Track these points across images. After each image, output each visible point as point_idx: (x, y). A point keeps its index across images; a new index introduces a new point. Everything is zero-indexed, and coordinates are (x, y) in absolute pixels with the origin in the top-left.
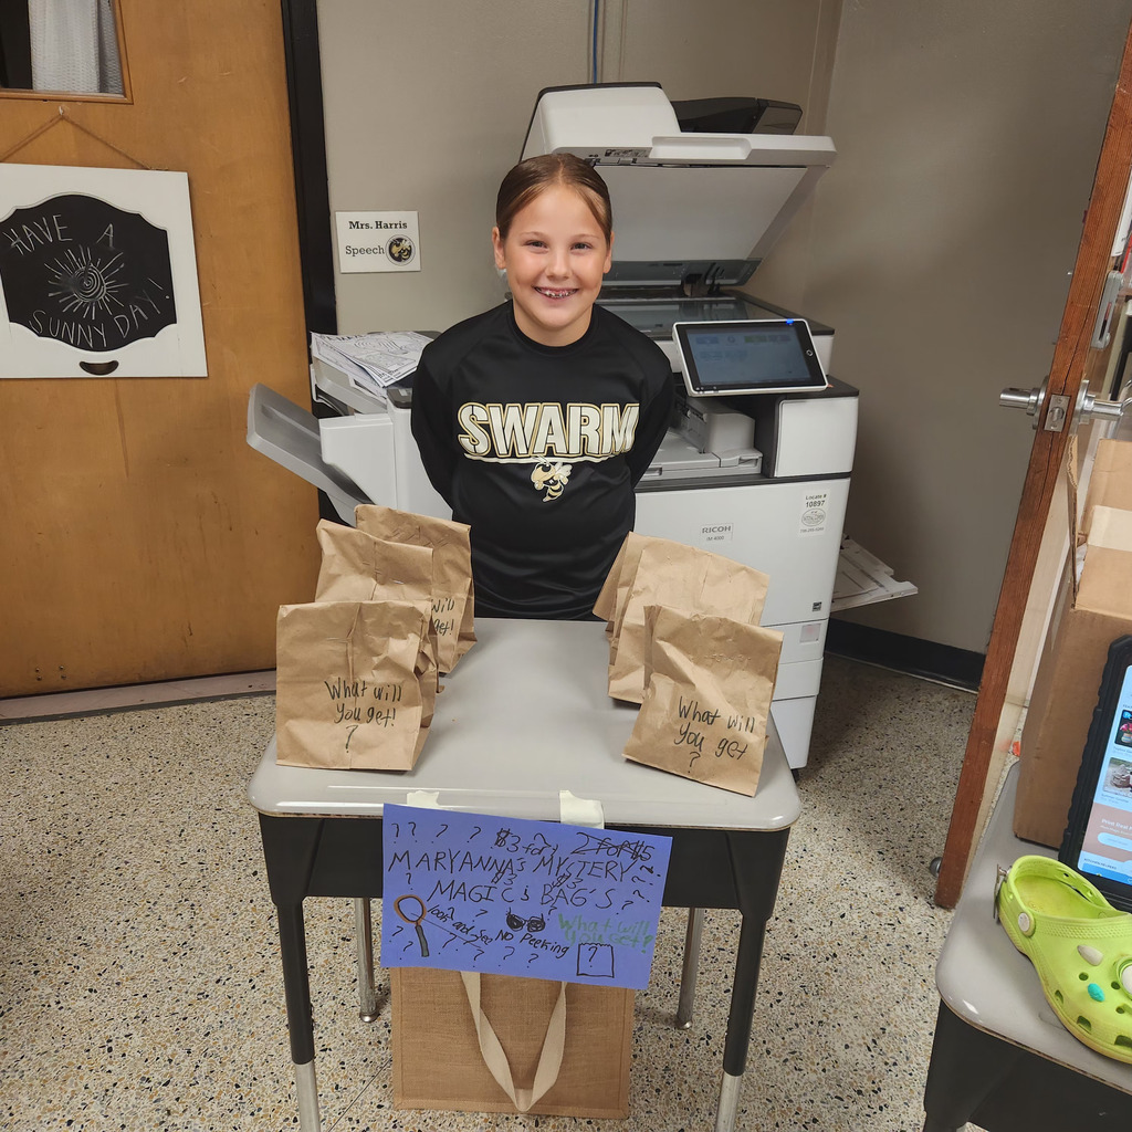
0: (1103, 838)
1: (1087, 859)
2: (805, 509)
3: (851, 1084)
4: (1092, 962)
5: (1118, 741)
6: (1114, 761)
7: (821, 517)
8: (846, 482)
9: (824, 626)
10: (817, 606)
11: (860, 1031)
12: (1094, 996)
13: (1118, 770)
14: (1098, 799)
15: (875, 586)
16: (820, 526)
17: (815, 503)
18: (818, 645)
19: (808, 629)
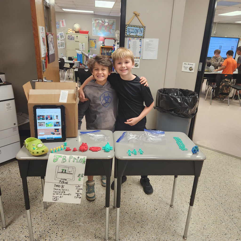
0: (40, 133)
1: (39, 137)
2: (6, 106)
3: (32, 198)
4: (34, 146)
5: (38, 120)
6: (38, 123)
7: (11, 107)
8: (14, 100)
9: (17, 128)
10: (15, 124)
11: (33, 191)
12: (34, 149)
13: (39, 124)
14: (38, 128)
15: (27, 119)
16: (11, 109)
17: (8, 105)
18: (17, 131)
19: (14, 128)
